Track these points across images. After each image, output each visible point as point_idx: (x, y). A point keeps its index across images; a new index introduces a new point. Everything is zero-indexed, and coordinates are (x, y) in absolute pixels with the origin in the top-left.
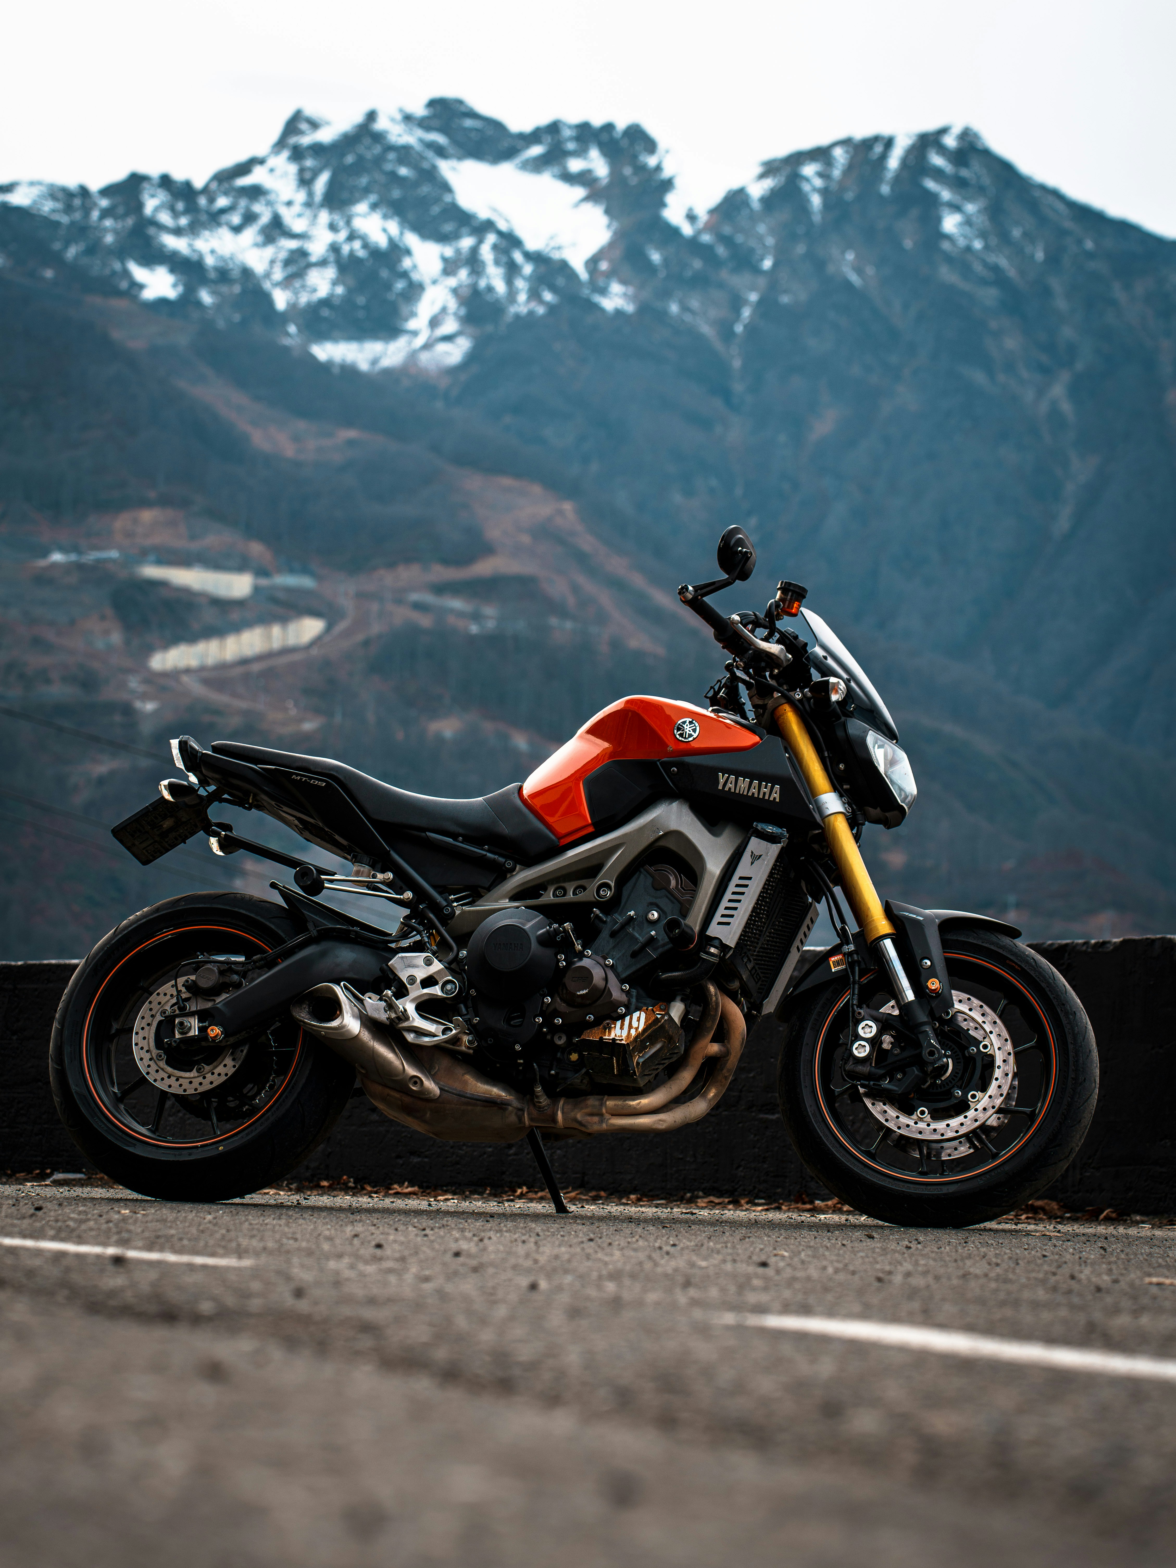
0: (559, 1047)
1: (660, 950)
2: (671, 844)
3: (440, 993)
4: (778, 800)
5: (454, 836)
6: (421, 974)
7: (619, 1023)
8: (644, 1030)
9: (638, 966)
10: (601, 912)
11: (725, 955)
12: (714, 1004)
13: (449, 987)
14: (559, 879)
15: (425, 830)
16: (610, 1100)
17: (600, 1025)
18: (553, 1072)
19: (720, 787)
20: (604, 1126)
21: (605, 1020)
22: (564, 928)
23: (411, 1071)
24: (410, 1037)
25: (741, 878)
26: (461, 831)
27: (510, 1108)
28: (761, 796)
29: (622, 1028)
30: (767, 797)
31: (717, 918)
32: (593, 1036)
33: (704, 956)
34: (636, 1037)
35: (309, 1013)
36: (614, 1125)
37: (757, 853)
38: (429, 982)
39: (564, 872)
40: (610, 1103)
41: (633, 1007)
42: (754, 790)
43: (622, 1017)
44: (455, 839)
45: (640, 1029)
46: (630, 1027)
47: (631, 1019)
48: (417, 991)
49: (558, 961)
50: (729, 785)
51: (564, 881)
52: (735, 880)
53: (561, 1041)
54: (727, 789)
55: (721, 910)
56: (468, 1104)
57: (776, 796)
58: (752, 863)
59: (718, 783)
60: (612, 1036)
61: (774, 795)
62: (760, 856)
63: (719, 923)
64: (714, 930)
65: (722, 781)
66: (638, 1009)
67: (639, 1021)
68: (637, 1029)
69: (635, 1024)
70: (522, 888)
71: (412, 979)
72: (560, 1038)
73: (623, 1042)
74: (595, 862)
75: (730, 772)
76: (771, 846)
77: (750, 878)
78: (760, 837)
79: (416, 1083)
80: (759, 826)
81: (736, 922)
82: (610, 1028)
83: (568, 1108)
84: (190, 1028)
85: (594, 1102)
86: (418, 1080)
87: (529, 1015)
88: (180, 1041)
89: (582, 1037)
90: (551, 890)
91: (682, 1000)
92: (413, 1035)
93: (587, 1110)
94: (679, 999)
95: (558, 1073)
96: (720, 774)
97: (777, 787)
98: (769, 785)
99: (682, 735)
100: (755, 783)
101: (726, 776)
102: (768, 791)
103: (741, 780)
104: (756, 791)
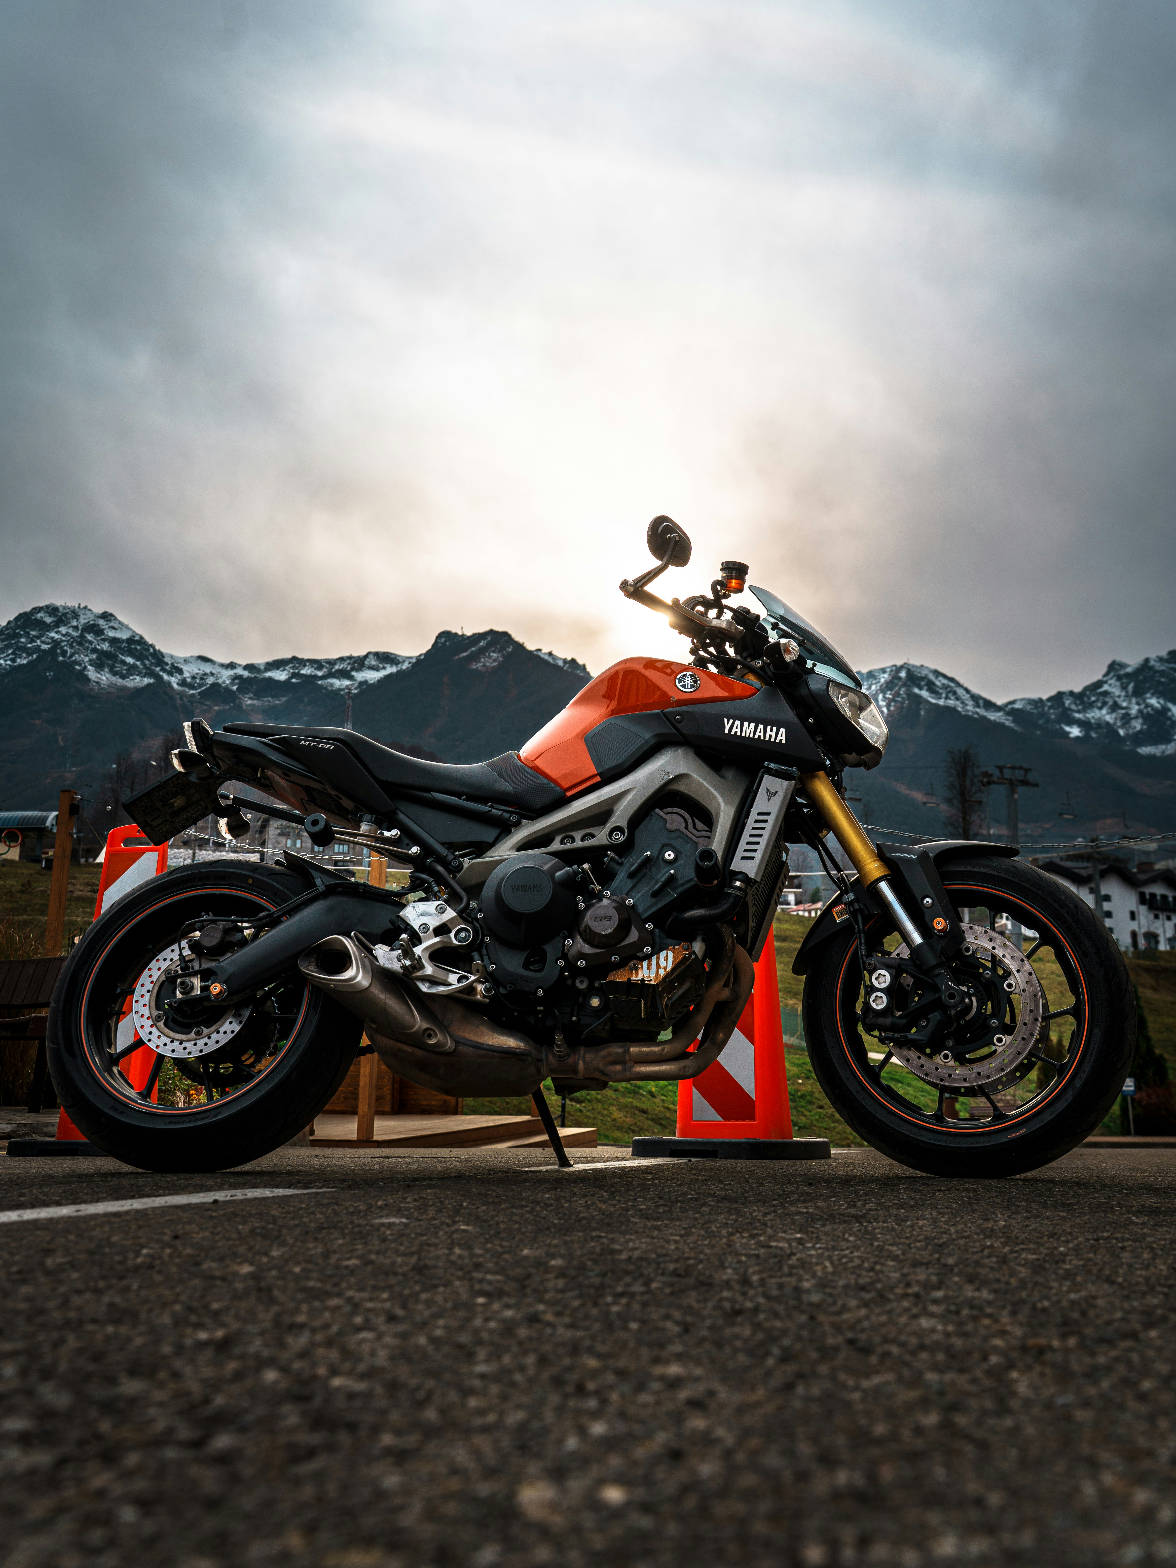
0: (580, 991)
1: (680, 890)
2: (682, 787)
3: (454, 941)
4: (784, 742)
5: (459, 796)
6: (434, 922)
7: (645, 963)
8: (673, 970)
9: (660, 905)
10: (616, 854)
11: (749, 889)
12: (730, 945)
13: (463, 935)
14: (566, 829)
16: (634, 1046)
17: (625, 966)
18: (574, 1019)
19: (726, 731)
21: (631, 961)
22: (583, 869)
23: (422, 1024)
24: (424, 988)
25: (758, 814)
26: (465, 790)
27: (529, 1059)
28: (767, 738)
29: (649, 968)
30: (773, 739)
31: (740, 853)
32: (620, 977)
33: (729, 891)
34: (665, 977)
35: (317, 966)
37: (773, 790)
38: (442, 930)
39: (573, 820)
40: (633, 1050)
41: (658, 947)
42: (760, 734)
43: (648, 957)
44: (460, 798)
45: (669, 969)
46: (658, 966)
47: (658, 958)
48: (430, 940)
49: (578, 903)
50: (734, 730)
51: (573, 830)
52: (753, 816)
53: (584, 985)
54: (733, 733)
55: (742, 845)
56: (485, 1056)
57: (782, 737)
58: (769, 800)
59: (725, 728)
60: (640, 977)
61: (779, 738)
62: (776, 793)
63: (742, 858)
64: (737, 865)
65: (727, 727)
66: (664, 948)
67: (666, 960)
68: (665, 968)
69: (663, 964)
70: (530, 838)
71: (425, 927)
72: (582, 982)
73: (652, 983)
74: (603, 809)
75: (735, 718)
76: (785, 783)
77: (769, 814)
78: (770, 774)
79: (430, 1036)
80: (772, 766)
81: (758, 856)
82: (637, 969)
83: (589, 1056)
84: (192, 988)
85: (617, 1049)
86: (431, 1032)
87: (550, 958)
88: (181, 1001)
89: (608, 979)
90: (558, 839)
91: (703, 940)
92: (427, 985)
93: (610, 1059)
94: (699, 938)
95: (579, 1020)
96: (726, 720)
97: (782, 730)
98: (775, 729)
99: (683, 686)
100: (761, 727)
101: (731, 721)
102: (773, 734)
103: (746, 724)
104: (762, 734)
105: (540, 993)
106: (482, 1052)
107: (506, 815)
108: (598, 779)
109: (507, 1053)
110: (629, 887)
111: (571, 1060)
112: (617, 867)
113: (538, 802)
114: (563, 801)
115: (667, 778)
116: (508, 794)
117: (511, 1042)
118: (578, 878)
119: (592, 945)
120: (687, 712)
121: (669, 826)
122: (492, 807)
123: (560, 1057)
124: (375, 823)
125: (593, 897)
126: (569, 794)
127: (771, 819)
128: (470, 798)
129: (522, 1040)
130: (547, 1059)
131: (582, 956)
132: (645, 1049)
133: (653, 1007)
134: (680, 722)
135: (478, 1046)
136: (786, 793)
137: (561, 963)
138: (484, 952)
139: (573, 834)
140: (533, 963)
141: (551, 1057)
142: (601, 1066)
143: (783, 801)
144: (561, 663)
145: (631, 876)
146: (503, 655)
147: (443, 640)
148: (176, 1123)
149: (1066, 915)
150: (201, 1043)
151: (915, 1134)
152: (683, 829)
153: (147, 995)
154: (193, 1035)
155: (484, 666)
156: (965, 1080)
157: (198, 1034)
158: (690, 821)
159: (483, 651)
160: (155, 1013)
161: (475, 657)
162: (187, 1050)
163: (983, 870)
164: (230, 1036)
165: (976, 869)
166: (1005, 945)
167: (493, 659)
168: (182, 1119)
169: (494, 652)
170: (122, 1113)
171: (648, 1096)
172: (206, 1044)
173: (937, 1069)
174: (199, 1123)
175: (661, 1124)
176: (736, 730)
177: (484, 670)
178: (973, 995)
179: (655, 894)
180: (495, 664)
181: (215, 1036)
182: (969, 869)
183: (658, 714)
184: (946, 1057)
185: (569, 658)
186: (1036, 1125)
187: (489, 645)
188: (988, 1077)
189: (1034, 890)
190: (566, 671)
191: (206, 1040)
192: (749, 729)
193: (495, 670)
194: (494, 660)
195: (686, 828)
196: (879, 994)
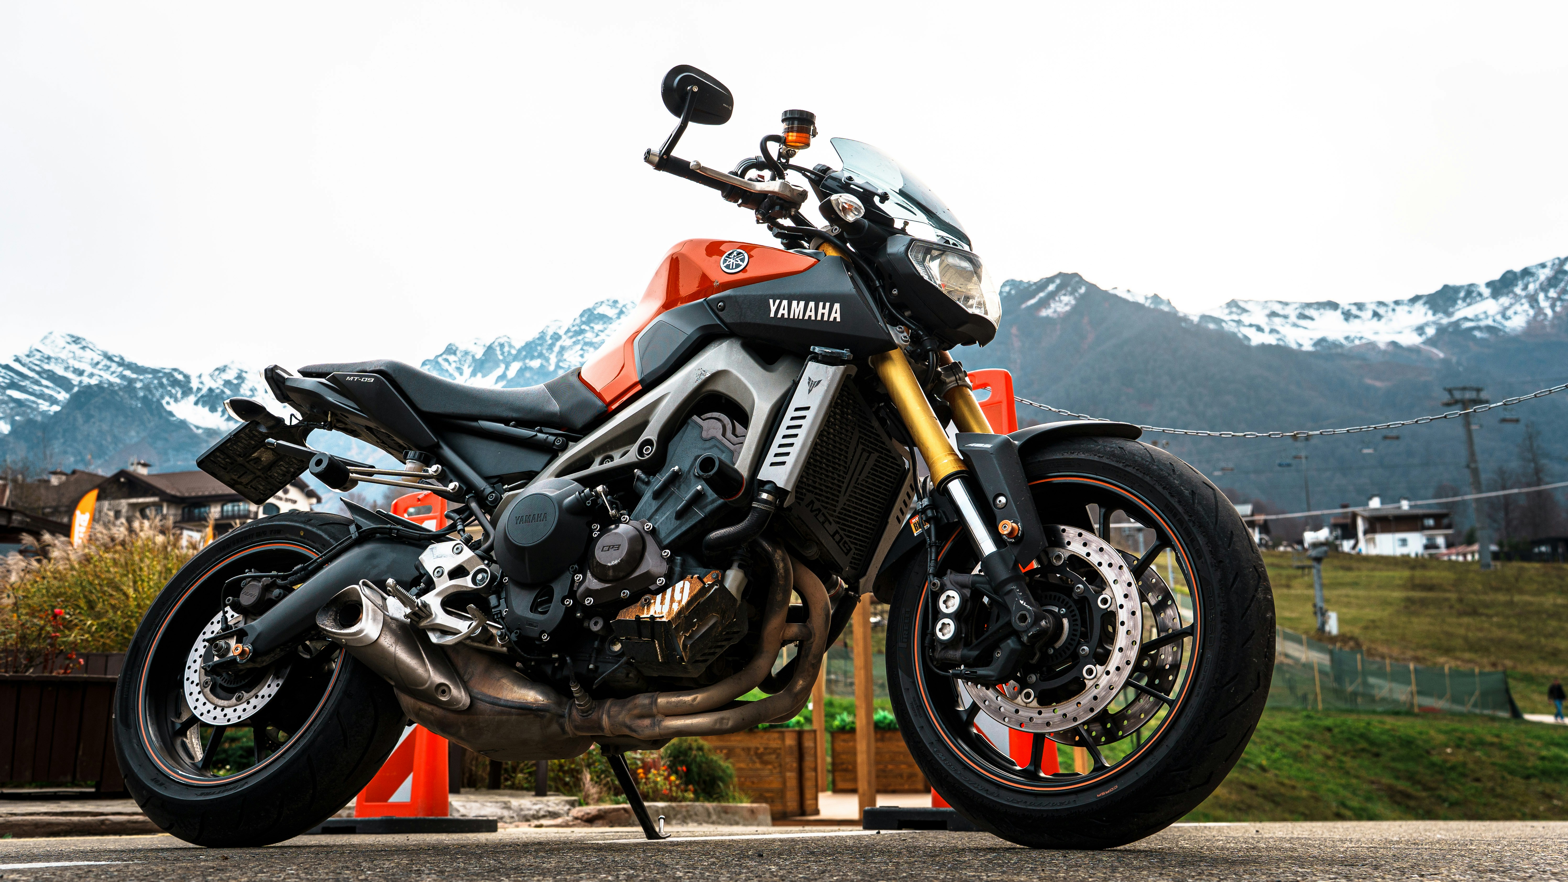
0: (595, 635)
1: (709, 508)
2: (720, 387)
3: (471, 585)
4: (838, 320)
5: (506, 422)
6: (450, 564)
7: (659, 597)
8: (689, 603)
9: (684, 528)
10: (644, 472)
11: (782, 502)
12: (782, 571)
13: (480, 577)
14: (607, 446)
15: (476, 418)
16: (663, 696)
17: (637, 602)
18: (591, 666)
19: (772, 315)
20: (657, 729)
21: (643, 595)
22: (596, 492)
23: (437, 678)
24: (434, 638)
25: (797, 410)
26: (514, 415)
27: (548, 715)
28: (819, 318)
29: (662, 603)
30: (826, 318)
31: (770, 458)
32: (628, 615)
33: (755, 505)
34: (680, 613)
35: (335, 620)
36: (668, 728)
37: (816, 379)
38: (458, 572)
40: (662, 700)
41: (676, 577)
42: (810, 313)
43: (662, 590)
44: (507, 424)
45: (684, 602)
46: (672, 600)
47: (673, 591)
48: (444, 584)
49: (592, 531)
50: (781, 312)
51: (612, 449)
52: (790, 412)
53: (596, 627)
54: (779, 316)
55: (774, 449)
56: (501, 713)
57: (836, 315)
58: (810, 391)
59: (770, 311)
60: (652, 613)
61: (833, 315)
62: (819, 382)
63: (772, 464)
64: (766, 473)
65: (773, 310)
66: (682, 578)
67: (682, 592)
68: (680, 602)
69: (677, 597)
70: (568, 463)
71: (439, 570)
72: (596, 624)
73: (664, 620)
74: (640, 420)
75: (782, 298)
76: (831, 369)
77: (808, 408)
78: (818, 361)
79: (444, 692)
80: (817, 350)
81: (790, 460)
82: (649, 604)
83: (614, 710)
84: (228, 649)
85: (643, 700)
86: (446, 689)
87: (557, 597)
88: (217, 665)
89: (618, 618)
90: (598, 460)
91: (740, 567)
92: (438, 634)
93: (636, 712)
94: (735, 565)
95: (596, 668)
96: (771, 301)
97: (837, 306)
98: (828, 305)
99: (728, 267)
100: (812, 304)
101: (778, 301)
102: (826, 311)
103: (794, 303)
104: (813, 314)
105: (545, 637)
106: (497, 708)
107: (551, 438)
108: (639, 387)
109: (525, 709)
110: (653, 509)
111: (594, 716)
112: (643, 487)
113: (580, 420)
114: (605, 416)
115: (703, 378)
116: (553, 415)
117: (531, 696)
118: (589, 503)
119: (601, 580)
120: (729, 297)
121: (704, 435)
122: (541, 431)
123: (583, 711)
124: (419, 460)
125: (607, 522)
126: (614, 407)
127: (810, 414)
128: (520, 423)
129: (542, 693)
130: (570, 714)
131: (589, 593)
132: (674, 699)
133: (669, 648)
134: (722, 309)
135: (495, 702)
136: (832, 380)
137: (569, 602)
138: (503, 595)
139: (613, 453)
140: (541, 604)
141: (574, 712)
142: (628, 721)
143: (827, 391)
144: (1141, 300)
145: (657, 495)
146: (1075, 298)
147: (1007, 289)
148: (208, 794)
149: (1176, 505)
150: (240, 708)
151: (992, 794)
152: (720, 437)
153: (199, 660)
154: (234, 700)
155: (1055, 311)
156: (1048, 724)
157: (239, 699)
158: (729, 426)
159: (1052, 295)
160: (204, 678)
161: (1044, 303)
162: (227, 717)
163: (1082, 456)
164: (267, 700)
165: (1074, 456)
166: (1101, 550)
167: (1063, 304)
168: (213, 790)
169: (1065, 295)
170: (161, 784)
171: (1259, 771)
172: (244, 710)
173: (1017, 711)
174: (226, 794)
175: (1274, 802)
176: (783, 312)
177: (1055, 316)
178: (1064, 616)
179: (680, 515)
180: (1068, 308)
181: (253, 701)
182: (1066, 456)
183: (701, 303)
184: (1028, 696)
185: (1151, 294)
186: (1131, 779)
187: (1059, 289)
188: (1075, 719)
189: (1140, 475)
190: (1148, 309)
191: (245, 705)
192: (797, 308)
193: (1067, 316)
194: (1066, 304)
195: (724, 435)
196: (947, 621)
